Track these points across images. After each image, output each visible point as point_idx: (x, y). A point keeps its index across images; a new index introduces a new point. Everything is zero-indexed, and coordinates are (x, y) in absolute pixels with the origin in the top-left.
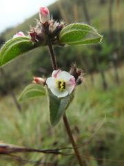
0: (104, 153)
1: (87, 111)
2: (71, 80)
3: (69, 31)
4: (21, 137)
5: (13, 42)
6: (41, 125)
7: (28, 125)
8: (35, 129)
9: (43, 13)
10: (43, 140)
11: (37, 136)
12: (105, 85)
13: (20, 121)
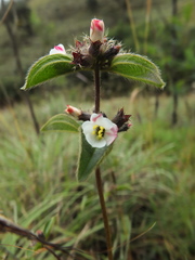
0: (146, 215)
1: (135, 152)
2: (112, 129)
3: (125, 62)
4: (33, 170)
5: (49, 60)
6: (65, 160)
7: (46, 156)
8: (56, 163)
9: (96, 28)
10: (63, 179)
11: (56, 173)
12: (175, 118)
13: (36, 147)
